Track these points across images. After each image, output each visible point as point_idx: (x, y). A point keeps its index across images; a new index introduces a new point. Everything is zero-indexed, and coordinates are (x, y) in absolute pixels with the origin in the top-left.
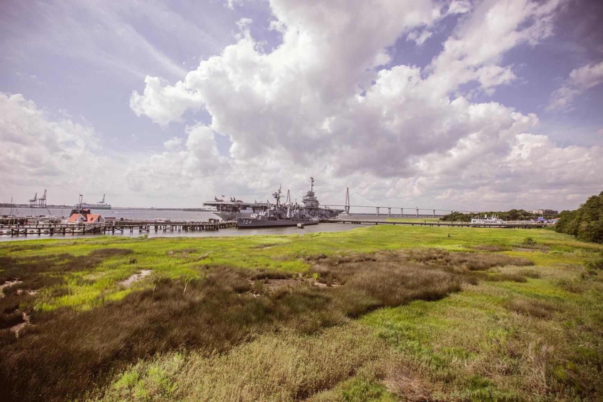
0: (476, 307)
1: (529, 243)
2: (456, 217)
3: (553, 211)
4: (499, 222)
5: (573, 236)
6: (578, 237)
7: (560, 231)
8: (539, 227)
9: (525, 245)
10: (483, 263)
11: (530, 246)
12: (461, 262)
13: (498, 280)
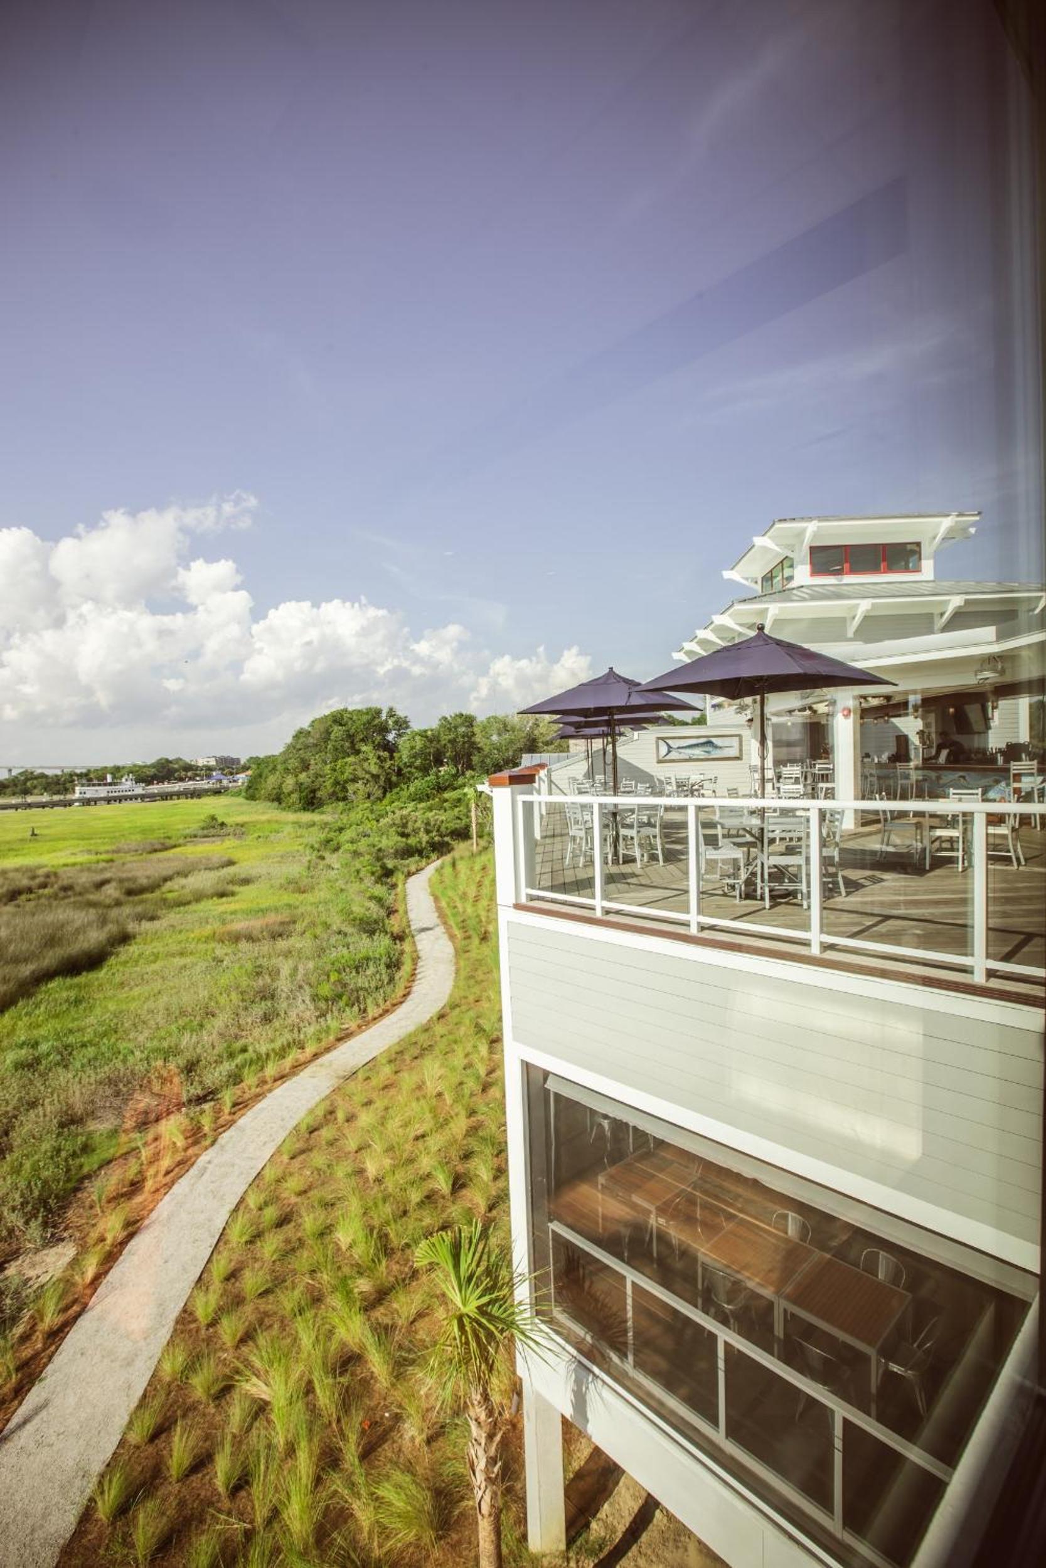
0: (173, 955)
1: (214, 827)
2: (29, 784)
3: (232, 759)
4: (139, 790)
5: (276, 804)
6: (284, 805)
7: (252, 798)
8: (217, 792)
9: (205, 832)
10: (148, 877)
11: (213, 831)
12: (100, 885)
13: (189, 903)
